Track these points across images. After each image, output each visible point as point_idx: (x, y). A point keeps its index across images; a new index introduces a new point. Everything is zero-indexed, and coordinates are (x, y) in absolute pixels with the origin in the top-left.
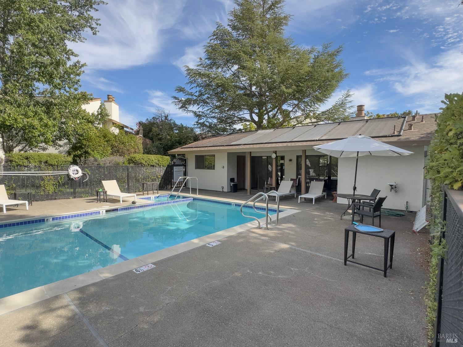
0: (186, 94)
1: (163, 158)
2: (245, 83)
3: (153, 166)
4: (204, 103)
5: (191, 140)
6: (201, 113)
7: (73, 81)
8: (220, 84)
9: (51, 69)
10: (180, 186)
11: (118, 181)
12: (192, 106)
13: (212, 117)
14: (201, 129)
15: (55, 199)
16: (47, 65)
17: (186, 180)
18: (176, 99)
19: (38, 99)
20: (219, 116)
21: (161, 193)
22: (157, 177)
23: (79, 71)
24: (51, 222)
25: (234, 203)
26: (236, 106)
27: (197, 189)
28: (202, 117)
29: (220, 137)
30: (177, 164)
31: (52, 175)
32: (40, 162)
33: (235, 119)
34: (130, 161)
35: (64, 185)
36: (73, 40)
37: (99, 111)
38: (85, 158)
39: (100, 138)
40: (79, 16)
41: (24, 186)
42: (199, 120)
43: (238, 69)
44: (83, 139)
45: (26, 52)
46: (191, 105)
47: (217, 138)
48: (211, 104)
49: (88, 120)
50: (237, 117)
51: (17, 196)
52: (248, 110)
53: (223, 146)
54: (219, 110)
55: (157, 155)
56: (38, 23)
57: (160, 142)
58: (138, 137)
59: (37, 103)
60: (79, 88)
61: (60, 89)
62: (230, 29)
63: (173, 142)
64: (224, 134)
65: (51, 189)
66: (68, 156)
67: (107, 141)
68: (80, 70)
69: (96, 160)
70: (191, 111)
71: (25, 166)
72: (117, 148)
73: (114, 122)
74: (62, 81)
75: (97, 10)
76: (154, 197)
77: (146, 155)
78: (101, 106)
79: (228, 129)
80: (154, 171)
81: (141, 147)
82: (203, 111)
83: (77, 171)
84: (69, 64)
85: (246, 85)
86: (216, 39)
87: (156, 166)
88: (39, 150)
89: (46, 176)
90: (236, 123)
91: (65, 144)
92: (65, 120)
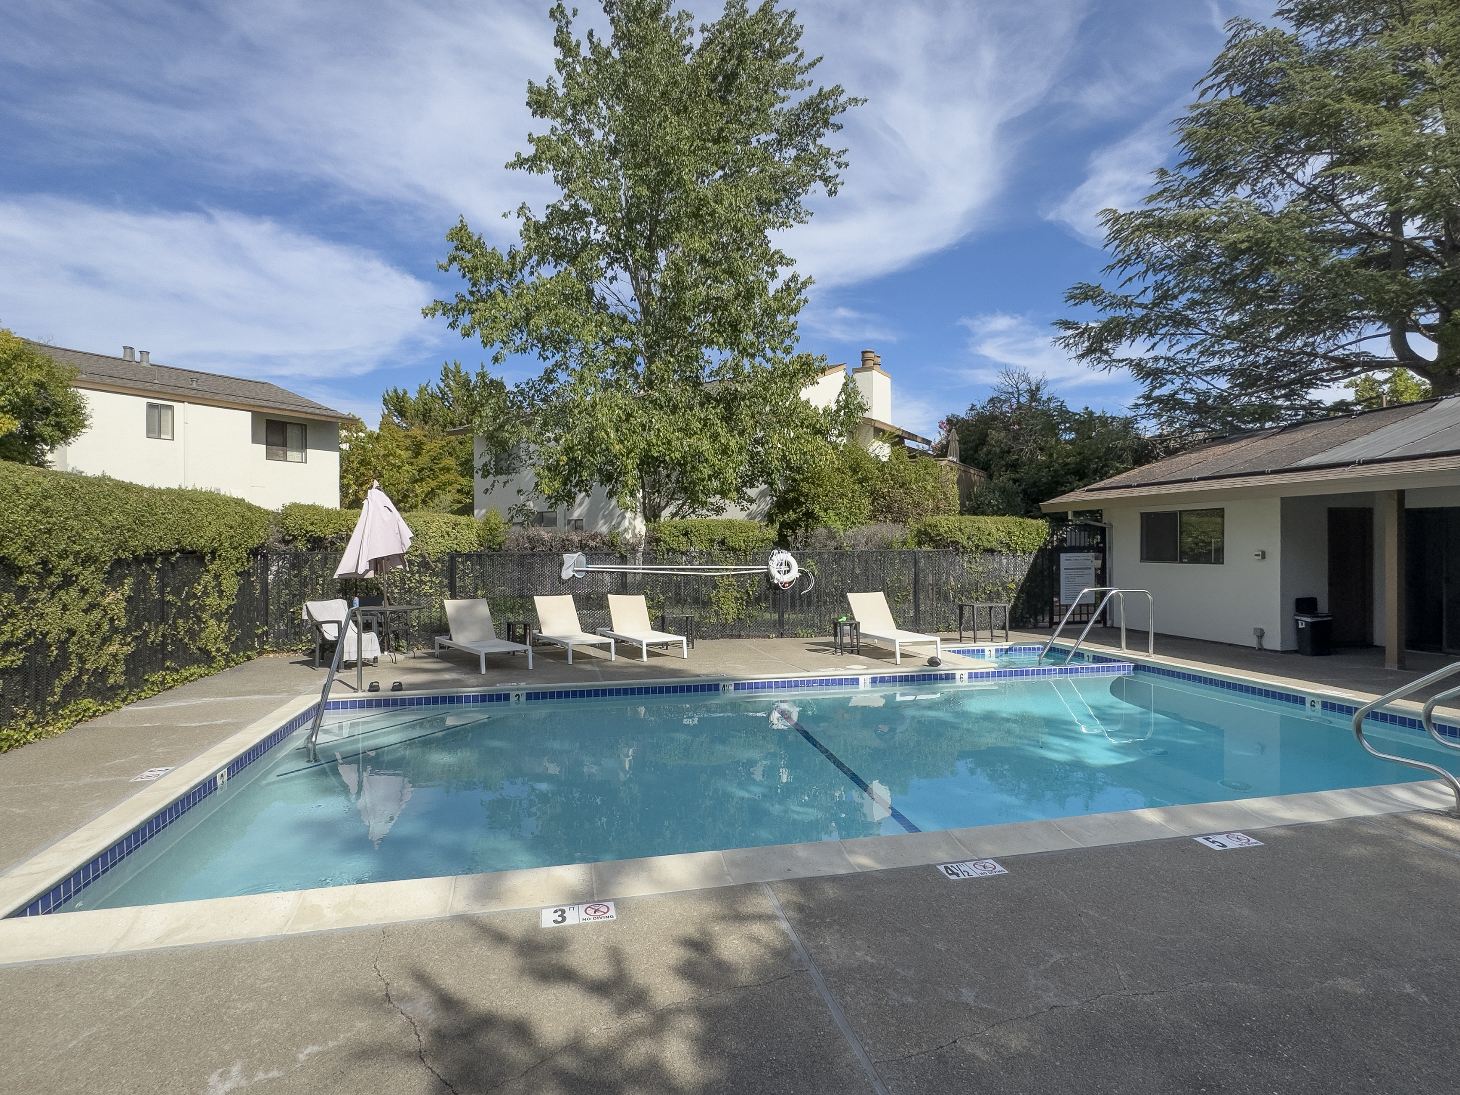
0: (1106, 306)
1: (1024, 526)
2: (1368, 215)
3: (991, 551)
4: (1177, 324)
5: (1122, 463)
6: (1161, 364)
7: (781, 330)
8: (1244, 246)
9: (737, 310)
10: (1084, 618)
11: (888, 596)
12: (1126, 343)
13: (1207, 372)
14: (1162, 420)
15: (739, 636)
16: (729, 301)
17: (1106, 599)
18: (1069, 328)
19: (708, 388)
20: (1240, 364)
21: (1017, 638)
22: (1005, 589)
23: (795, 302)
24: (732, 694)
25: (1318, 696)
26: (1320, 313)
27: (1148, 633)
28: (1168, 377)
29: (1243, 443)
30: (1073, 544)
31: (733, 575)
32: (712, 541)
33: (1318, 364)
34: (924, 536)
35: (758, 600)
36: (782, 224)
37: (841, 399)
38: (806, 530)
39: (843, 473)
40: (797, 158)
41: (679, 601)
42: (1155, 388)
43: (1332, 165)
44: (802, 480)
45: (689, 280)
46: (1124, 339)
47: (1232, 447)
48: (1204, 325)
49: (814, 427)
50: (1325, 356)
51: (667, 621)
52: (1385, 319)
53: (1263, 473)
54: (1240, 341)
55: (1004, 515)
56: (713, 204)
57: (1013, 476)
58: (944, 463)
59: (708, 398)
60: (795, 345)
61: (753, 356)
62: (1288, 28)
63: (1055, 471)
64: (1262, 428)
65: (730, 609)
66: (767, 526)
67: (860, 482)
68: (797, 297)
69: (832, 536)
70: (1123, 361)
71: (682, 553)
72: (885, 499)
73: (877, 425)
74: (758, 335)
75: (840, 127)
76: (993, 649)
77: (968, 519)
78: (845, 384)
79: (1280, 407)
80: (994, 569)
81: (954, 491)
82: (1170, 354)
83: (788, 564)
84: (773, 287)
85: (1371, 221)
86: (1225, 84)
87: (1000, 552)
88: (709, 514)
89: (722, 576)
90: (1322, 380)
91: (762, 494)
92: (762, 433)
